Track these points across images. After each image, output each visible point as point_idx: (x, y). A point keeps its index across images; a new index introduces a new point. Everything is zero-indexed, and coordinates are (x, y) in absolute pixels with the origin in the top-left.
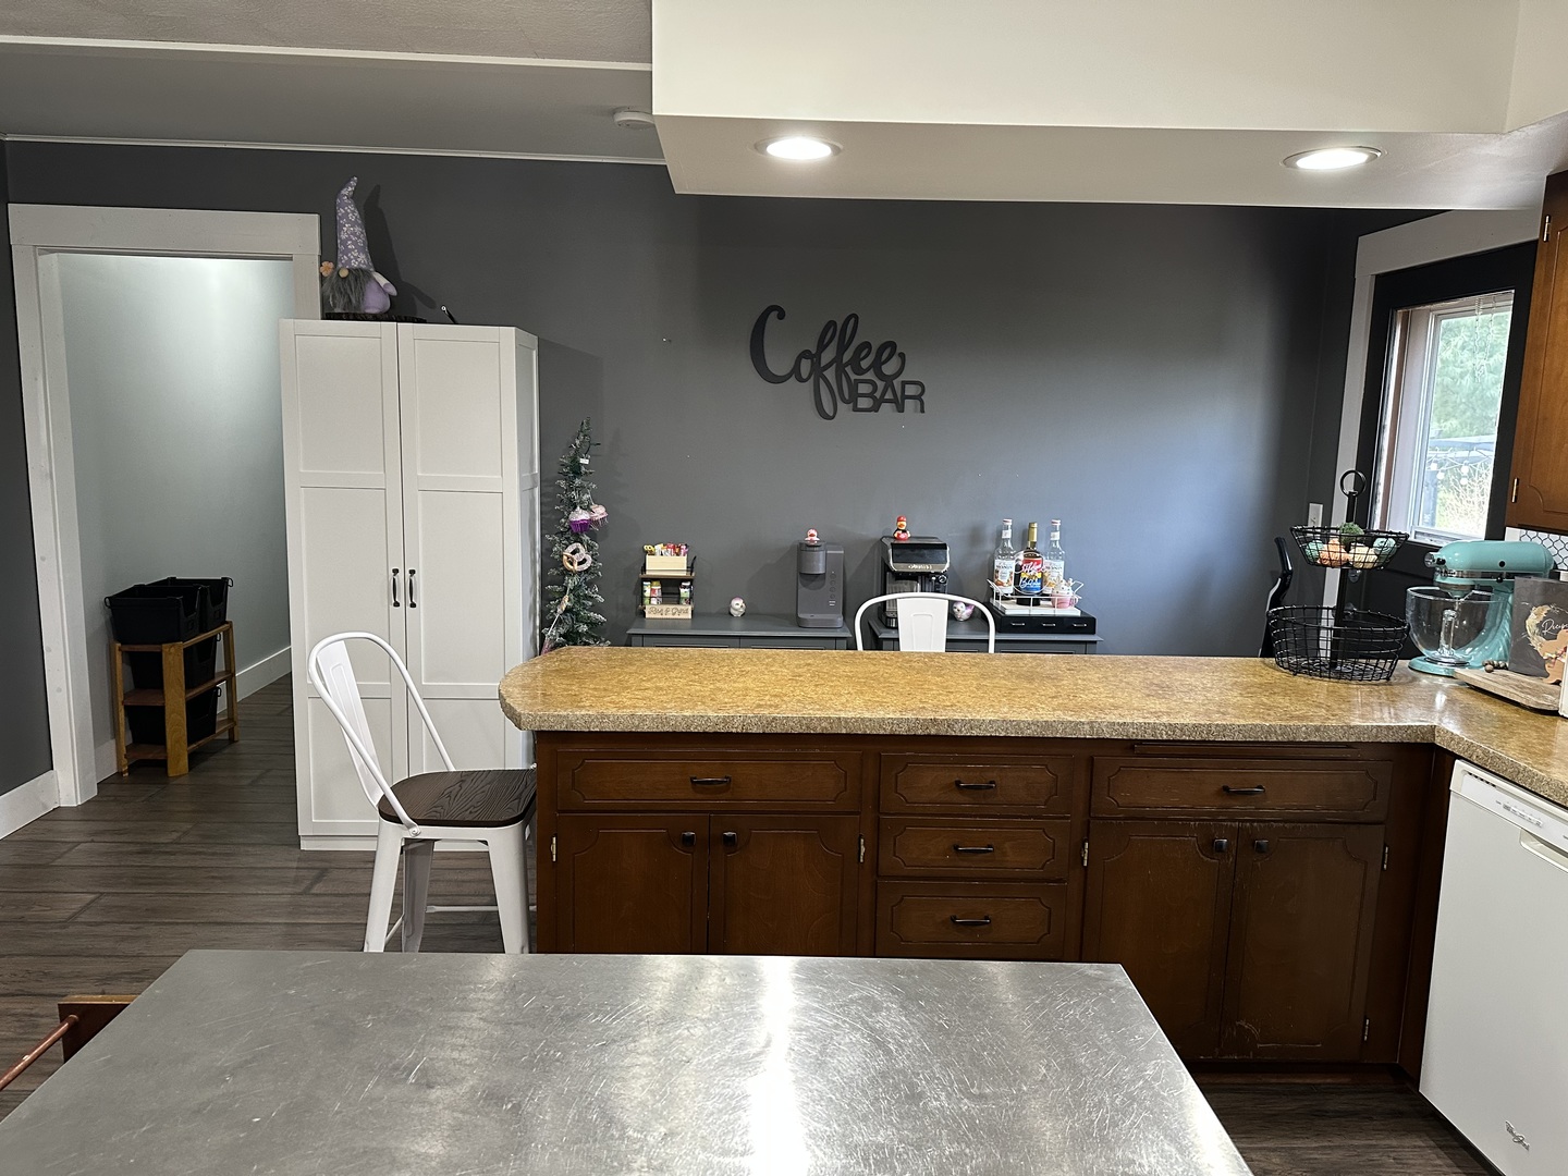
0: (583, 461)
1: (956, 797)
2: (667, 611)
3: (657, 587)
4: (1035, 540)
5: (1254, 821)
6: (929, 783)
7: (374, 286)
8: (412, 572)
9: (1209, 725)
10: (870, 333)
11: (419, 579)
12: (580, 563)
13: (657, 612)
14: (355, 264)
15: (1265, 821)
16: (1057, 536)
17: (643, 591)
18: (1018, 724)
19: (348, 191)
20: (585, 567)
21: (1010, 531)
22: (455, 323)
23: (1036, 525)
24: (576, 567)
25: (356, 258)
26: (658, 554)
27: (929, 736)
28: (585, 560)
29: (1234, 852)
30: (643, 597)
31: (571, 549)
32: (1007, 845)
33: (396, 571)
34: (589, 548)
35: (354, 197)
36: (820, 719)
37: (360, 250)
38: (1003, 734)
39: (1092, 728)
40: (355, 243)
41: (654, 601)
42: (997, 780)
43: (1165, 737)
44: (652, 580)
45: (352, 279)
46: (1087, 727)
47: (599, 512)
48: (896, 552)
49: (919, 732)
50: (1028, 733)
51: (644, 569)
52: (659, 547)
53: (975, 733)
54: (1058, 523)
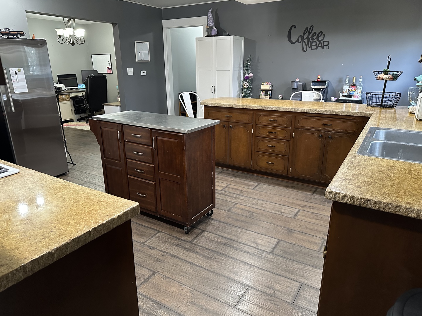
0: (248, 64)
1: (269, 122)
2: (264, 97)
3: (264, 92)
4: (354, 81)
5: (330, 132)
6: (265, 119)
7: (213, 29)
8: (215, 87)
9: (319, 110)
10: (316, 30)
11: (216, 88)
12: (246, 86)
13: (262, 97)
14: (210, 26)
15: (332, 132)
16: (361, 80)
17: (260, 93)
18: (280, 108)
19: (210, 11)
20: (247, 87)
21: (348, 79)
22: (229, 35)
23: (355, 77)
24: (246, 87)
25: (211, 24)
26: (264, 84)
27: (264, 110)
28: (247, 85)
29: (325, 138)
30: (260, 94)
31: (245, 83)
32: (278, 132)
33: (212, 86)
34: (249, 83)
35: (212, 12)
36: (245, 106)
37: (212, 22)
38: (277, 110)
39: (294, 109)
40: (211, 21)
41: (262, 95)
42: (277, 120)
43: (309, 112)
44: (263, 90)
45: (209, 29)
46: (293, 109)
47: (251, 75)
48: (313, 83)
49: (262, 109)
50: (282, 110)
51: (261, 88)
52: (264, 83)
53: (272, 110)
54: (361, 77)
